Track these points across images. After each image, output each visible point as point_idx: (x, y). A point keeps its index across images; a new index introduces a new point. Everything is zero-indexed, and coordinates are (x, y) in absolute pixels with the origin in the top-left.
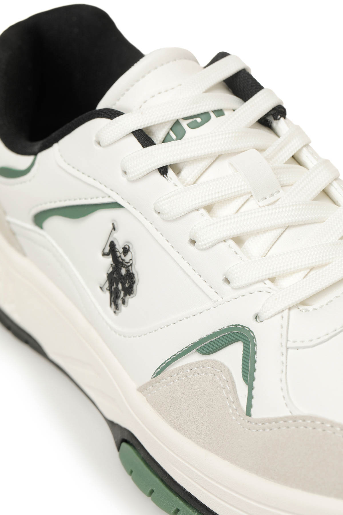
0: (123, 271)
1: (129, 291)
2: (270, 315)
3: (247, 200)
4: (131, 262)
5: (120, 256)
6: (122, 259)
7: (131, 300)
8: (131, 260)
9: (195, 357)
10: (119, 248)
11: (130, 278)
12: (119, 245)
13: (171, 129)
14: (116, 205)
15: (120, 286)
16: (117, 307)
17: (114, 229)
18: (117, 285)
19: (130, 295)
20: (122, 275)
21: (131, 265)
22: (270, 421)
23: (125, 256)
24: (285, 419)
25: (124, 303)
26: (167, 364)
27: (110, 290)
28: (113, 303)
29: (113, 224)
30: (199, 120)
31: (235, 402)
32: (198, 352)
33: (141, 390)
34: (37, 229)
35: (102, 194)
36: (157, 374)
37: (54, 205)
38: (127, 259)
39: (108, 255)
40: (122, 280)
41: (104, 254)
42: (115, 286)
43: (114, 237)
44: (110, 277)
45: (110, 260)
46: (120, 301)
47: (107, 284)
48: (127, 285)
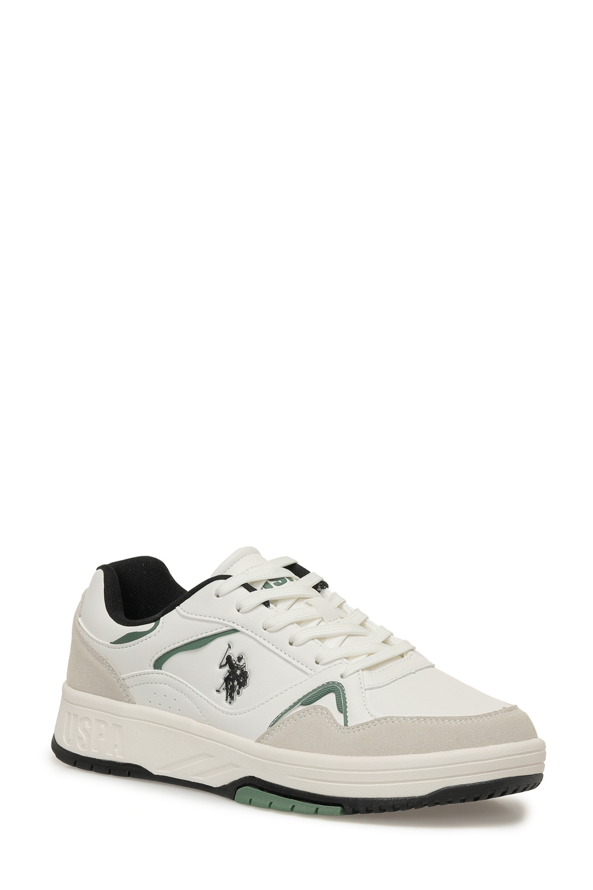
0: (238, 672)
1: (243, 684)
2: (349, 674)
3: (320, 622)
4: (244, 665)
5: (236, 663)
6: (237, 665)
7: (244, 691)
8: (245, 663)
9: (300, 708)
10: (234, 658)
11: (244, 675)
12: (234, 657)
13: (263, 587)
14: (235, 631)
15: (236, 683)
16: (232, 698)
17: (230, 647)
18: (233, 683)
19: (244, 687)
20: (237, 675)
21: (245, 666)
22: (362, 725)
23: (239, 662)
24: (372, 722)
25: (238, 693)
26: (279, 718)
27: (227, 688)
28: (229, 697)
29: (229, 645)
30: (280, 581)
31: (335, 722)
32: (302, 704)
33: (258, 741)
34: (156, 670)
35: (221, 626)
36: (271, 726)
37: (177, 645)
38: (241, 664)
39: (225, 665)
40: (237, 678)
41: (221, 667)
42: (231, 684)
43: (230, 652)
44: (227, 680)
45: (227, 668)
46: (236, 693)
47: (225, 685)
48: (241, 681)
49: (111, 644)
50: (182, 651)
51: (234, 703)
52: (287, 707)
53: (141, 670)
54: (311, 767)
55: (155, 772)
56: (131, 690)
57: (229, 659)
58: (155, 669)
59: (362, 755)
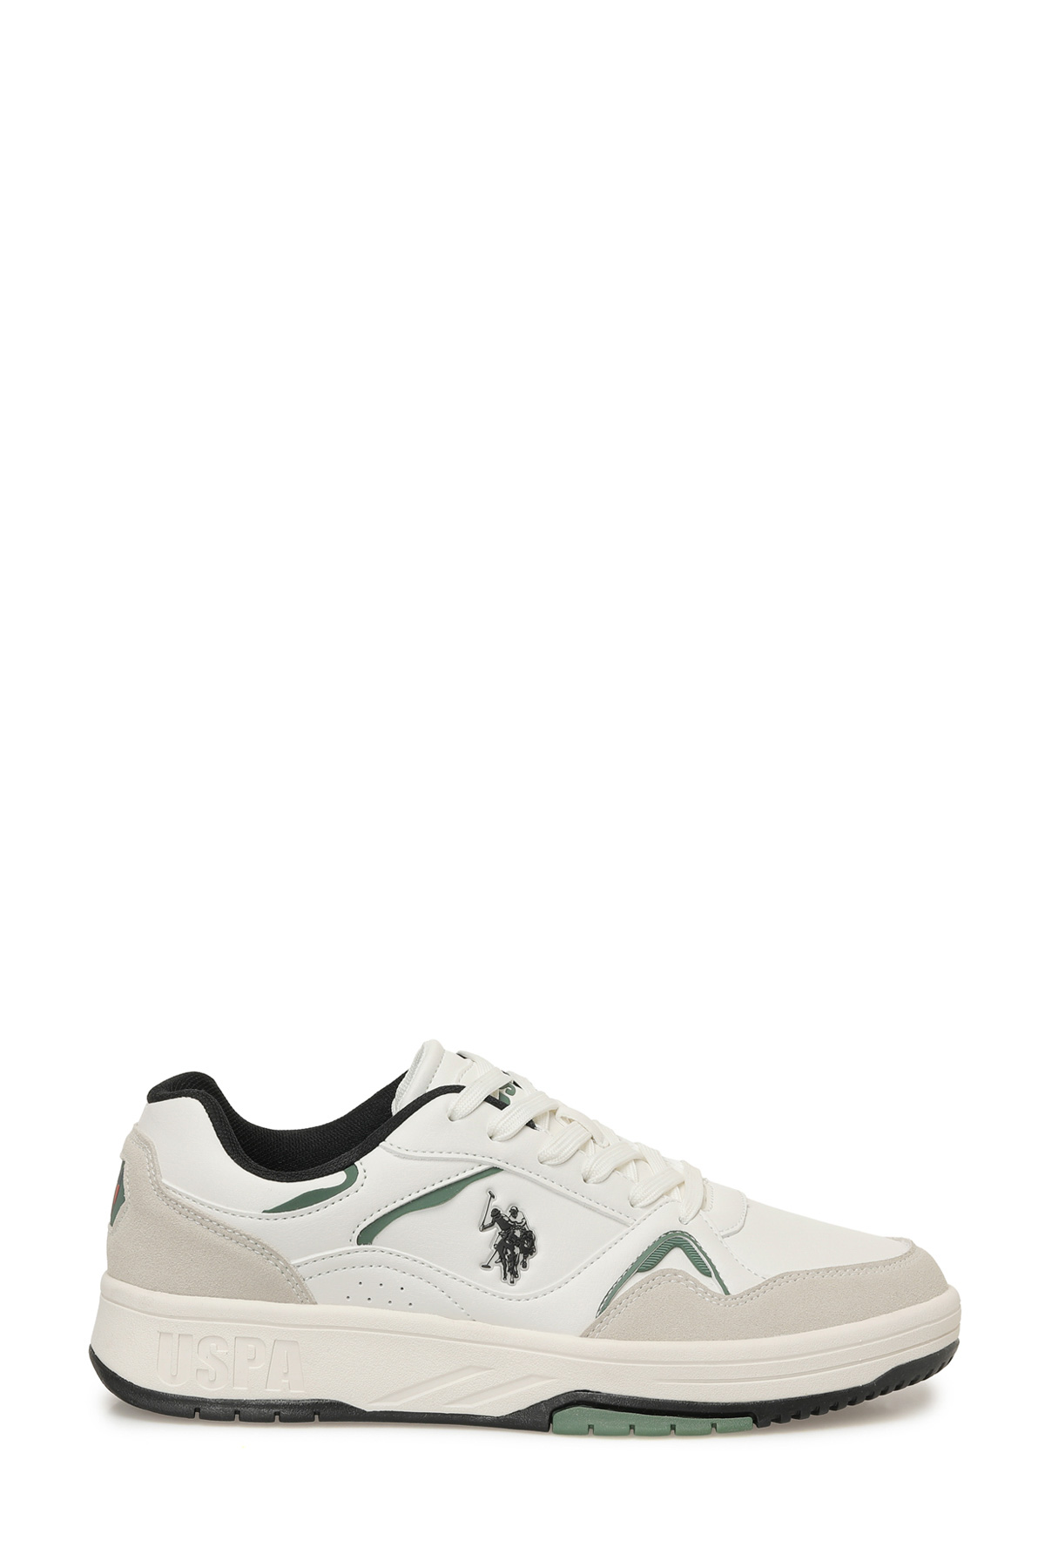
1: (530, 1251)
2: (691, 1216)
4: (524, 1220)
5: (510, 1220)
6: (512, 1222)
7: (531, 1261)
9: (639, 1277)
10: (505, 1212)
11: (529, 1237)
12: (503, 1211)
14: (495, 1170)
15: (517, 1250)
16: (515, 1274)
17: (493, 1196)
18: (512, 1250)
19: (531, 1255)
20: (517, 1237)
21: (526, 1223)
22: (753, 1290)
23: (515, 1218)
25: (525, 1266)
26: (610, 1297)
27: (502, 1261)
28: (509, 1274)
29: (489, 1193)
31: (706, 1290)
32: (640, 1271)
33: (585, 1335)
34: (362, 1246)
35: (471, 1165)
36: (601, 1310)
37: (400, 1203)
38: (519, 1219)
39: (492, 1225)
40: (516, 1242)
41: (484, 1228)
42: (509, 1253)
43: (494, 1204)
44: (500, 1248)
45: (496, 1229)
46: (520, 1266)
47: (497, 1255)
48: (526, 1246)
49: (264, 1214)
50: (412, 1211)
51: (519, 1283)
52: (617, 1278)
53: (334, 1249)
54: (697, 1363)
55: (369, 1407)
56: (308, 1283)
57: (496, 1214)
58: (358, 1244)
59: (772, 1336)
